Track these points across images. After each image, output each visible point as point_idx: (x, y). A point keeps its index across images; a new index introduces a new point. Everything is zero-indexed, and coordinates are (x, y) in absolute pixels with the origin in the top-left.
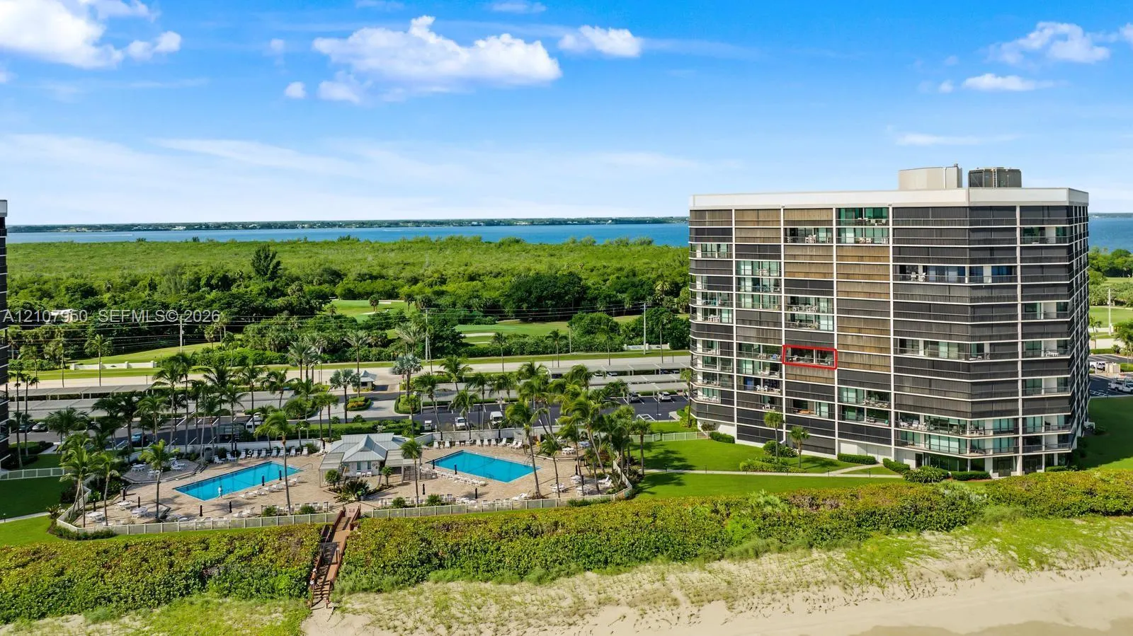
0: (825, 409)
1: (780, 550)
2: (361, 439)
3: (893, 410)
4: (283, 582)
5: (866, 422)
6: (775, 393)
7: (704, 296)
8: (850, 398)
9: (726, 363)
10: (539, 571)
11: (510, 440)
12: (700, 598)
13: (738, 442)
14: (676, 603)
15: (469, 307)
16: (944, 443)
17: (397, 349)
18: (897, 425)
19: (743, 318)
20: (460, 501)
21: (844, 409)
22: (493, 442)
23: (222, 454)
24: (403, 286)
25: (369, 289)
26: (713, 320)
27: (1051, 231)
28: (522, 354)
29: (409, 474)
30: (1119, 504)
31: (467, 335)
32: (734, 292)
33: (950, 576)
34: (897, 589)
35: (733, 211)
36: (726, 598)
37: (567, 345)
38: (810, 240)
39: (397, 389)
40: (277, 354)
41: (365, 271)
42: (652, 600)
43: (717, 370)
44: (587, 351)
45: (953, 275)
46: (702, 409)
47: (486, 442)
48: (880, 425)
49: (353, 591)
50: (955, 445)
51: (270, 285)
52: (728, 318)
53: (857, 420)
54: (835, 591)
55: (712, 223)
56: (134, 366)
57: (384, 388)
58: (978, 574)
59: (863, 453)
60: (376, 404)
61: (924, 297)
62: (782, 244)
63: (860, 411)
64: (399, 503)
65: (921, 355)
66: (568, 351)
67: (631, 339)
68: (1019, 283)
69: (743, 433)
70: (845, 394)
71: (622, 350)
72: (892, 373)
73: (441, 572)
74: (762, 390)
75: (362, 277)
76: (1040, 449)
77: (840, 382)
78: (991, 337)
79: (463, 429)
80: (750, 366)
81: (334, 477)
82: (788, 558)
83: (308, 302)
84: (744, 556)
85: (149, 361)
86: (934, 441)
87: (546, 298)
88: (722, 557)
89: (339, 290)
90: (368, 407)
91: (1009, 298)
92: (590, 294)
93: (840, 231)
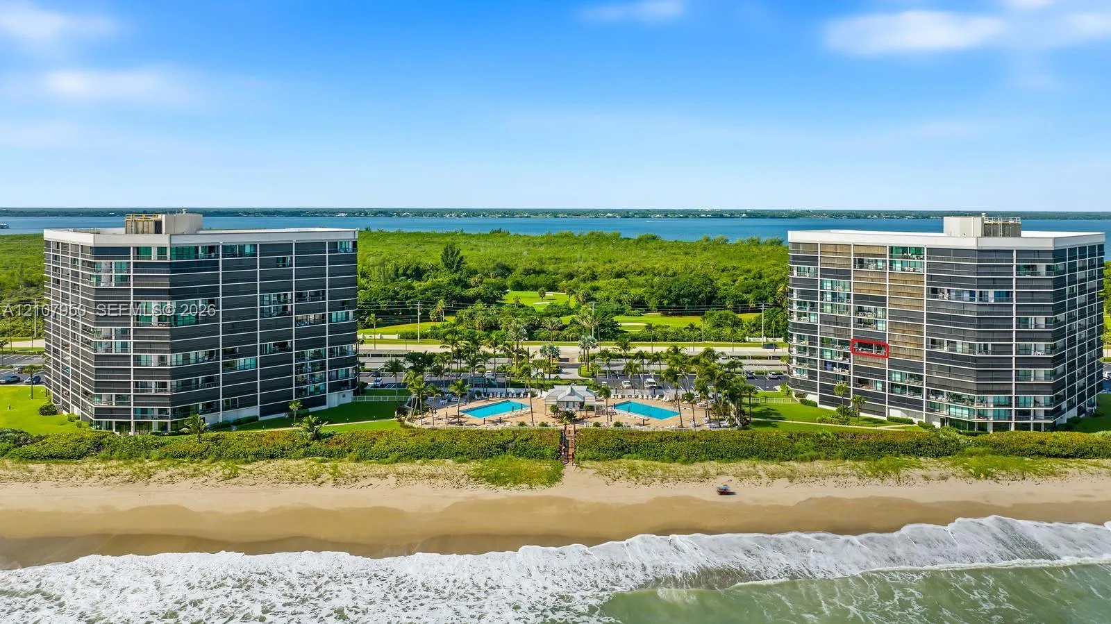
0: (879, 385)
1: (826, 458)
2: (568, 389)
3: (925, 387)
4: (548, 453)
5: (908, 395)
6: (846, 373)
7: (799, 303)
8: (897, 378)
9: (813, 351)
10: (684, 457)
11: (662, 396)
12: (773, 476)
13: (819, 406)
14: (760, 477)
15: (620, 301)
16: (959, 411)
17: (570, 333)
18: (928, 398)
19: (825, 320)
20: (632, 427)
21: (892, 386)
22: (650, 397)
23: (479, 394)
24: (561, 281)
25: (534, 282)
26: (804, 321)
27: (1042, 268)
28: (665, 340)
29: (599, 411)
30: (1058, 451)
31: (623, 324)
32: (819, 301)
33: (926, 478)
34: (891, 482)
35: (819, 245)
36: (789, 477)
37: (700, 335)
38: (872, 267)
39: (577, 361)
40: (484, 333)
41: (528, 266)
42: (748, 475)
43: (807, 356)
44: (716, 341)
45: (967, 296)
46: (795, 383)
47: (645, 397)
48: (917, 397)
49: (584, 459)
50: (966, 412)
51: (457, 276)
52: (814, 319)
53: (901, 394)
54: (855, 479)
55: (804, 252)
56: (385, 337)
57: (567, 360)
58: (944, 478)
59: (905, 416)
60: (564, 370)
61: (947, 310)
62: (852, 269)
63: (904, 387)
64: (597, 425)
65: (946, 350)
66: (701, 340)
67: (752, 332)
68: (1014, 303)
69: (823, 400)
70: (893, 375)
71: (745, 341)
72: (925, 362)
73: (630, 455)
74: (837, 371)
75: (527, 272)
76: (1029, 419)
77: (890, 366)
78: (992, 340)
79: (628, 388)
80: (829, 354)
81: (555, 409)
82: (830, 463)
83: (491, 293)
84: (804, 460)
85: (395, 334)
86: (952, 410)
87: (684, 296)
88: (790, 459)
89: (509, 283)
90: (560, 372)
91: (1007, 314)
92: (720, 294)
93: (891, 263)
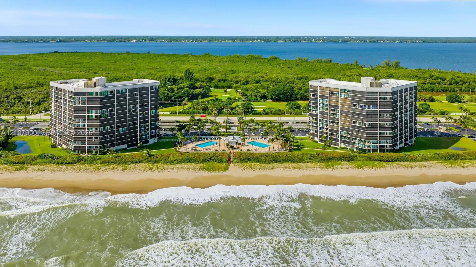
0: (338, 136)
1: (312, 162)
2: (232, 137)
3: (351, 137)
4: (224, 160)
5: (346, 140)
6: (327, 131)
7: (312, 106)
8: (343, 134)
9: (317, 123)
10: (267, 162)
11: (265, 139)
12: (294, 168)
13: (319, 142)
14: (290, 168)
15: (256, 96)
16: (362, 145)
17: (235, 111)
18: (352, 141)
19: (320, 113)
20: (253, 151)
21: (341, 136)
22: (261, 139)
23: (201, 138)
24: (234, 84)
25: (222, 85)
26: (314, 112)
27: (388, 98)
28: (271, 114)
29: (243, 145)
30: (387, 159)
31: (255, 107)
32: (319, 106)
33: (342, 168)
34: (330, 169)
35: (318, 87)
36: (299, 168)
37: (285, 112)
38: (335, 96)
39: (237, 124)
40: (203, 111)
41: (220, 78)
42: (286, 168)
43: (315, 125)
44: (291, 114)
45: (364, 107)
46: (311, 134)
47: (259, 139)
48: (349, 140)
49: (236, 163)
50: (364, 146)
51: (190, 83)
52: (317, 112)
53: (344, 139)
54: (319, 169)
55: (314, 89)
56: (165, 113)
57: (233, 123)
58: (347, 169)
59: (346, 147)
60: (232, 128)
61: (358, 111)
62: (329, 96)
63: (345, 137)
64: (241, 150)
65: (357, 125)
66: (285, 114)
68: (379, 109)
69: (320, 140)
70: (342, 132)
71: (301, 114)
72: (351, 128)
73: (250, 161)
74: (324, 130)
75: (220, 80)
76: (384, 148)
77: (341, 130)
78: (372, 122)
79: (254, 136)
80: (322, 124)
81: (228, 145)
82: (313, 164)
83: (205, 92)
84: (305, 163)
85: (168, 112)
86: (360, 145)
87: (281, 94)
88: (301, 162)
89: (212, 85)
90: (230, 129)
91: (376, 113)
92: (295, 93)
93: (341, 94)
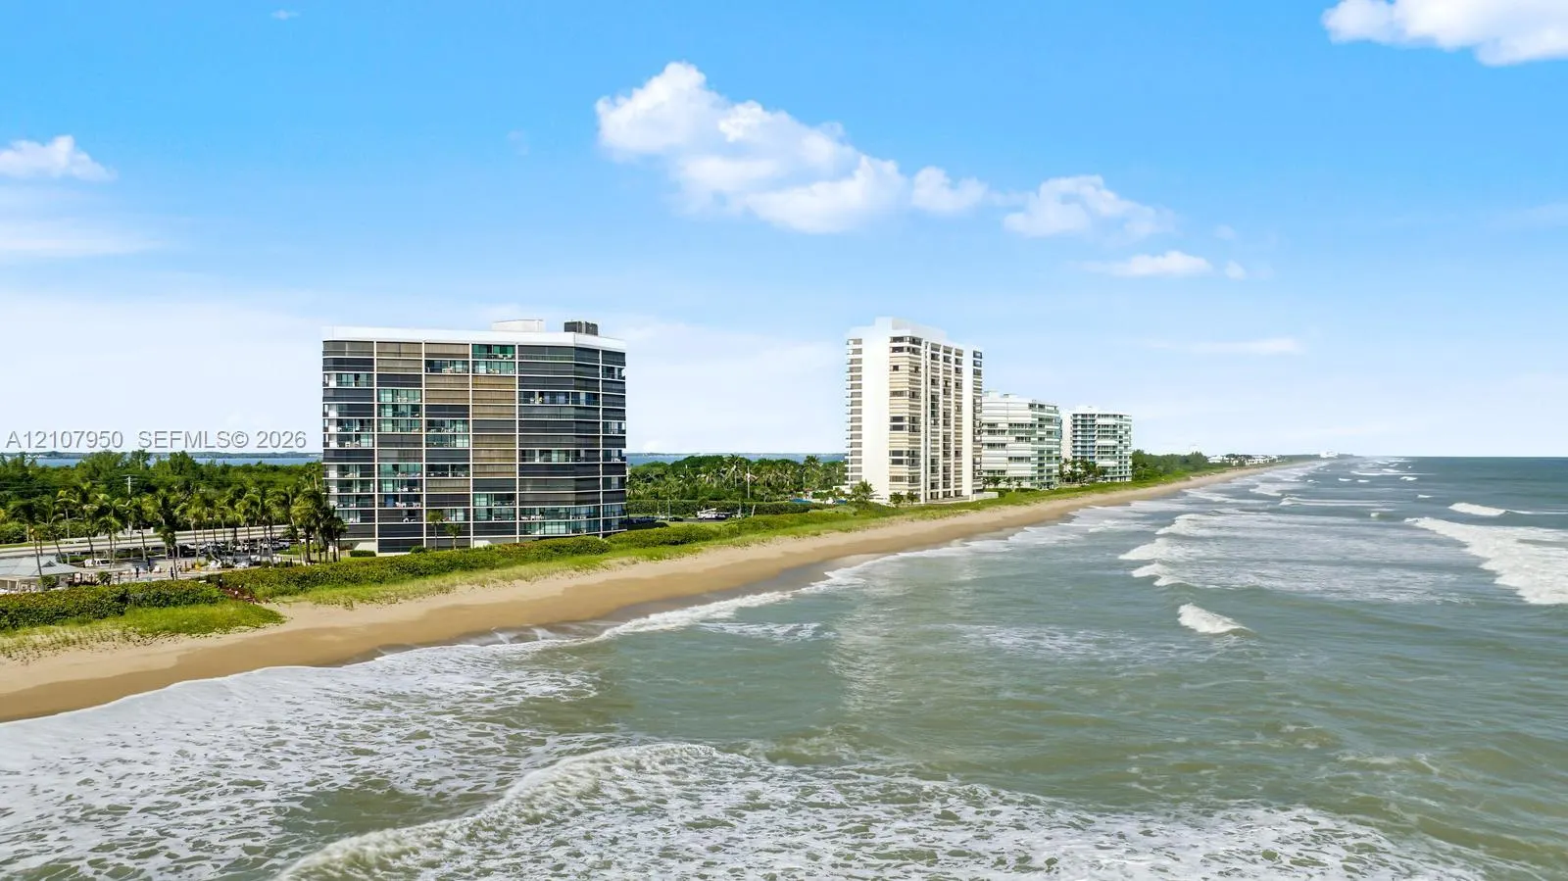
0: (461, 514)
3: (517, 507)
5: (496, 521)
6: (415, 506)
8: (483, 502)
9: (366, 484)
13: (379, 555)
16: (555, 527)
18: (521, 519)
19: (384, 441)
21: (478, 512)
26: (351, 446)
27: (617, 371)
32: (376, 418)
35: (375, 343)
38: (447, 371)
43: (355, 492)
45: (562, 398)
48: (508, 520)
52: (368, 442)
53: (488, 520)
55: (350, 353)
61: (541, 416)
62: (424, 373)
63: (491, 512)
65: (538, 461)
68: (601, 406)
69: (383, 546)
70: (478, 499)
72: (517, 477)
74: (401, 505)
77: (475, 489)
80: (390, 484)
86: (549, 527)
91: (595, 418)
93: (475, 363)
